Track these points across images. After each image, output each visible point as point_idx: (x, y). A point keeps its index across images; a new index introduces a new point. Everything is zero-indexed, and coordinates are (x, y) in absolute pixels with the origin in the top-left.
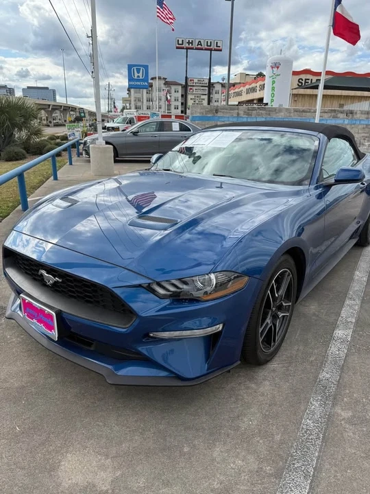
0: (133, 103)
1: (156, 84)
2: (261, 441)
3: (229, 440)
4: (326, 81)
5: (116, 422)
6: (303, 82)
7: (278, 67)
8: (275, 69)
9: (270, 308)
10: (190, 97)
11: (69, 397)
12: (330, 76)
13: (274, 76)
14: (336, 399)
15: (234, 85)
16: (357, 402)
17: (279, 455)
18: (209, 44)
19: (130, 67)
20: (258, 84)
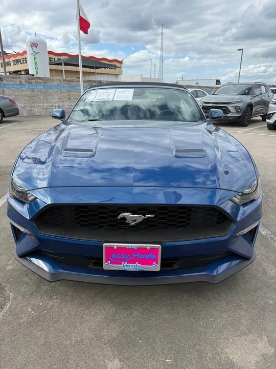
7: (36, 47)
8: (34, 48)
12: (67, 57)
13: (35, 53)
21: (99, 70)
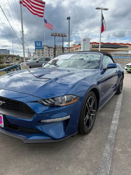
0: (37, 54)
1: (45, 48)
2: (87, 163)
3: (75, 163)
4: (101, 45)
5: (28, 160)
6: (94, 46)
7: (85, 41)
8: (84, 41)
9: (88, 111)
10: (56, 52)
11: (8, 152)
12: (102, 44)
13: (84, 44)
14: (115, 145)
15: (71, 48)
16: (123, 145)
17: (95, 167)
18: (62, 34)
19: (35, 42)
20: (79, 47)
21: (118, 49)
